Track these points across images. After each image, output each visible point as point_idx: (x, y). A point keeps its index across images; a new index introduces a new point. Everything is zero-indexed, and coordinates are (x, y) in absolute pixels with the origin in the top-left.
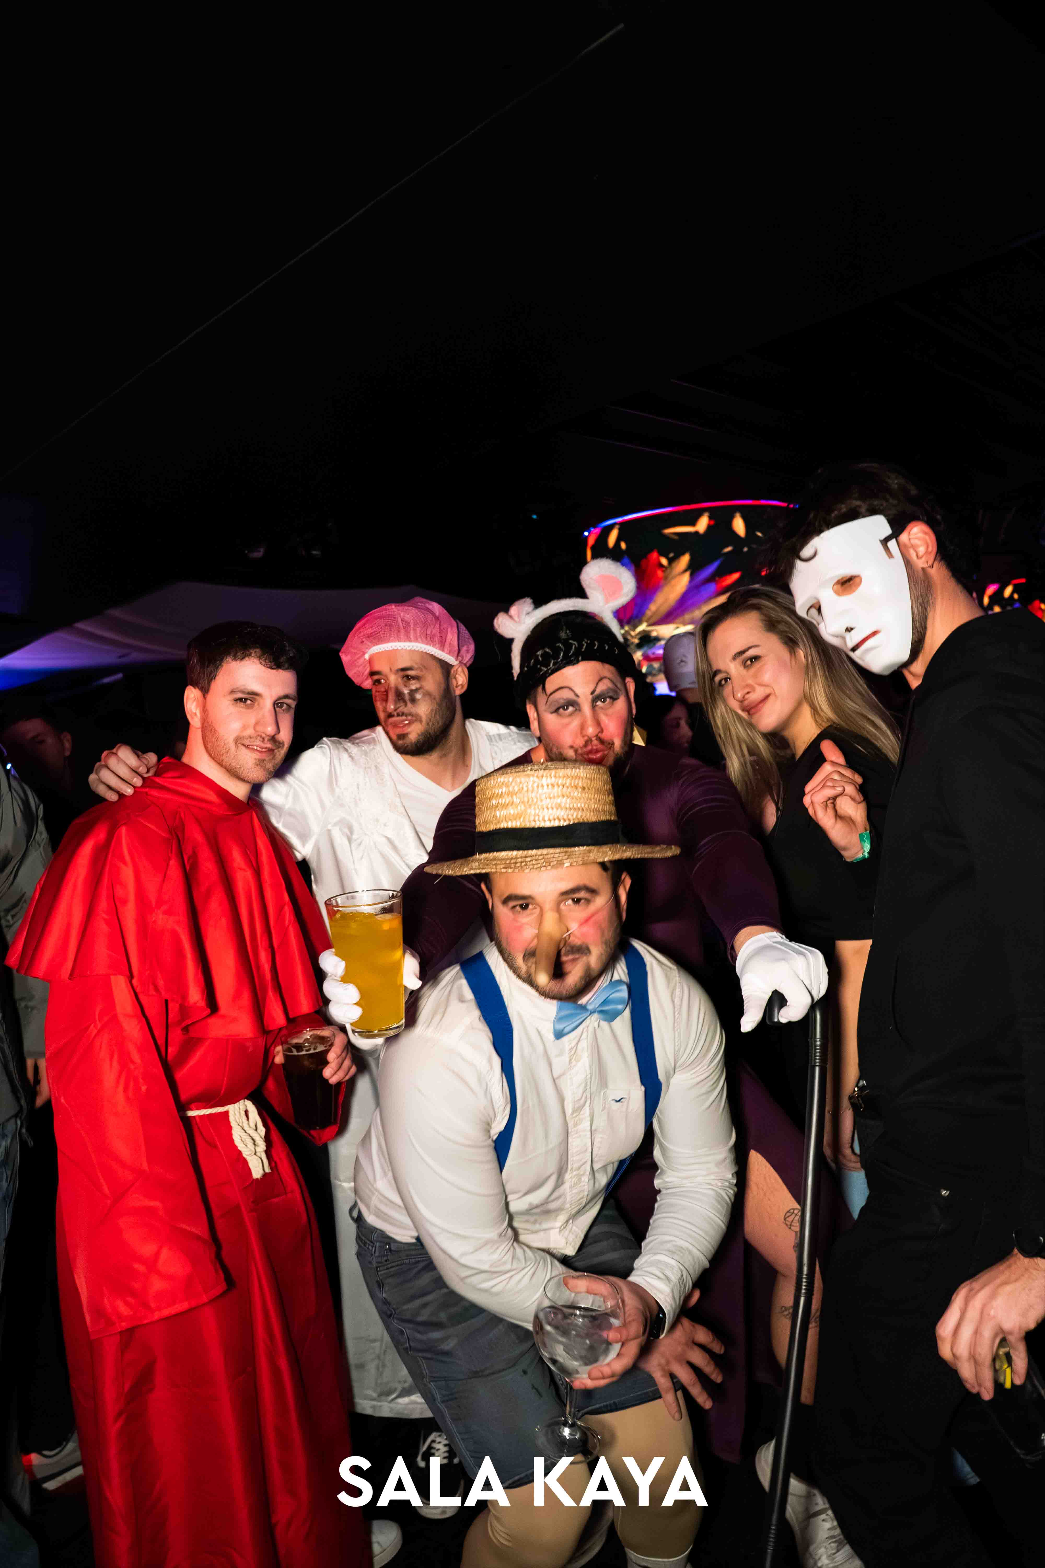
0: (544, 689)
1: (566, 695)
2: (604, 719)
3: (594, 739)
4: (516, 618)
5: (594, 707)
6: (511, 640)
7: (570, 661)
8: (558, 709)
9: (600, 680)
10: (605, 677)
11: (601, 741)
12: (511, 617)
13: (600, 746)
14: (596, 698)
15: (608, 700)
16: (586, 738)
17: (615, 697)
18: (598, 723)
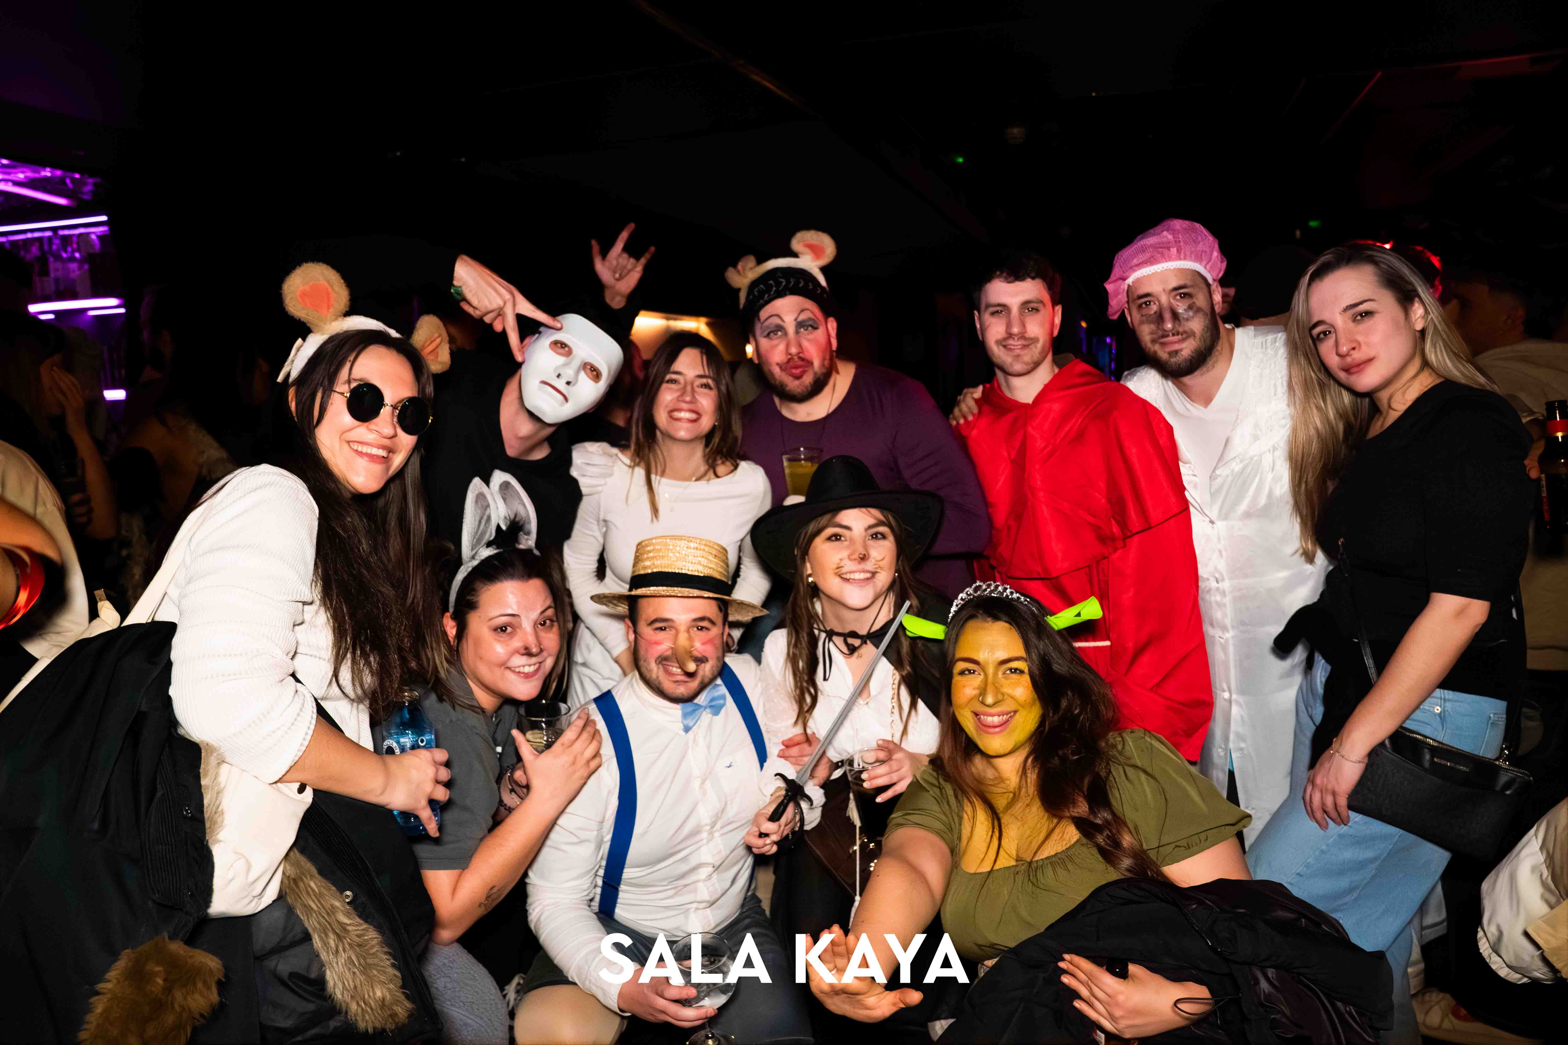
0: (759, 319)
1: (775, 321)
2: (805, 344)
3: (796, 358)
4: (741, 272)
5: (797, 332)
6: (739, 290)
7: (780, 295)
8: (769, 334)
9: (802, 311)
10: (807, 309)
11: (802, 359)
12: (738, 272)
13: (800, 363)
14: (800, 325)
15: (810, 328)
16: (789, 357)
17: (816, 326)
18: (800, 346)
